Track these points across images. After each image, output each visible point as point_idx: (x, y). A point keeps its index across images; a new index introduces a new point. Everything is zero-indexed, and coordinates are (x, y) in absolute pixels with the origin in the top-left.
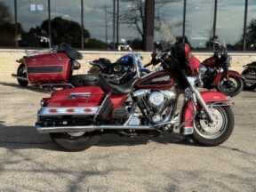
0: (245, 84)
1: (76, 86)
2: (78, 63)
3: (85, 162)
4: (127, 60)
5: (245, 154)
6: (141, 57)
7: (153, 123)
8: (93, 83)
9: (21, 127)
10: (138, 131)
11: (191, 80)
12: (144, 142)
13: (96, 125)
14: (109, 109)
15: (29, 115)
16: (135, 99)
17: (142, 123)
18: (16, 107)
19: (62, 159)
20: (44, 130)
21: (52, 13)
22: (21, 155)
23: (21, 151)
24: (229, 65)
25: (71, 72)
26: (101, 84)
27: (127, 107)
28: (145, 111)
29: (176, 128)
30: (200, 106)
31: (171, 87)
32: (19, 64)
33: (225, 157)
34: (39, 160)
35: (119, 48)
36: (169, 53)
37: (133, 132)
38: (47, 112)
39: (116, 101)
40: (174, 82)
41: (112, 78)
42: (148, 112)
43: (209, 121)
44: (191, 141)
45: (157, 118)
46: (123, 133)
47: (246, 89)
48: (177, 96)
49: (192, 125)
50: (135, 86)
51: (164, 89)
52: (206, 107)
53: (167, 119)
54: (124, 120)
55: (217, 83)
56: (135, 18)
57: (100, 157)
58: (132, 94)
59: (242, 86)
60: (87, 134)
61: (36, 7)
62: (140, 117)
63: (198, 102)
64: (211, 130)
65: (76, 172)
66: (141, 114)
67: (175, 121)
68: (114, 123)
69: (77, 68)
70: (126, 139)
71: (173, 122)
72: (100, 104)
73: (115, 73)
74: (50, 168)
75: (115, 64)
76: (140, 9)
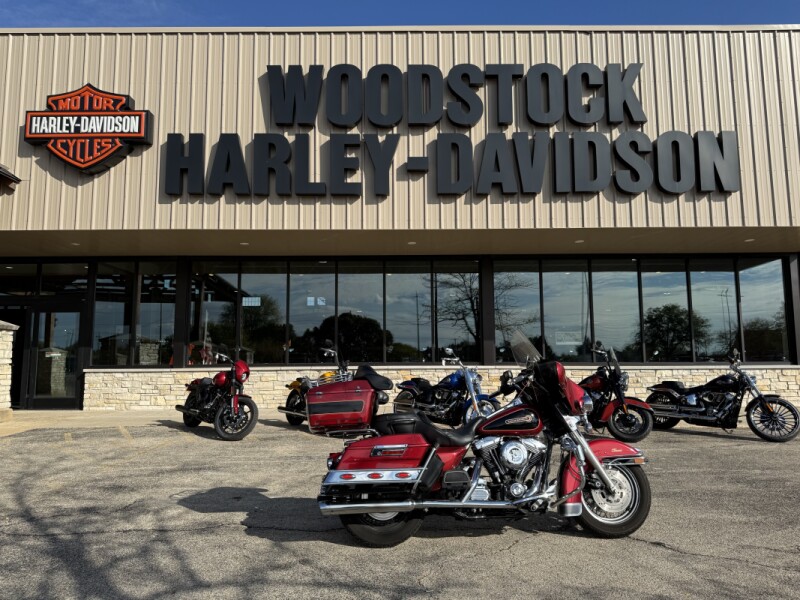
0: (654, 419)
1: (384, 433)
2: (386, 394)
3: (401, 569)
4: (456, 380)
5: (678, 555)
6: (479, 376)
7: (513, 498)
8: (410, 427)
9: (292, 499)
10: (487, 511)
11: (572, 421)
12: (498, 531)
13: (417, 500)
14: (436, 473)
15: (304, 477)
16: (478, 453)
17: (493, 498)
18: (284, 462)
19: (360, 562)
20: (332, 510)
21: (340, 308)
22: (294, 553)
23: (294, 545)
24: (625, 388)
25: (376, 410)
26: (424, 430)
27: (466, 469)
28: (497, 474)
29: (552, 504)
30: (590, 467)
31: (538, 432)
32: (289, 391)
33: (642, 559)
34: (323, 563)
35: (444, 362)
36: (531, 377)
37: (478, 513)
38: (337, 478)
39: (447, 457)
40: (543, 424)
41: (432, 410)
42: (502, 477)
43: (608, 492)
44: (579, 527)
45: (518, 489)
46: (462, 514)
47: (658, 427)
48: (550, 448)
49: (579, 501)
50: (478, 431)
51: (526, 436)
52: (600, 467)
53: (536, 489)
54: (461, 492)
55: (608, 417)
56: (463, 312)
57: (424, 560)
58: (473, 447)
59: (651, 423)
60: (403, 516)
61: (316, 301)
62: (488, 486)
63: (587, 459)
64: (612, 509)
65: (385, 588)
66: (490, 480)
67: (550, 493)
68: (445, 498)
69: (384, 402)
70: (465, 523)
71: (546, 495)
72: (422, 465)
73: (438, 402)
74: (342, 579)
75: (436, 387)
76: (470, 299)
